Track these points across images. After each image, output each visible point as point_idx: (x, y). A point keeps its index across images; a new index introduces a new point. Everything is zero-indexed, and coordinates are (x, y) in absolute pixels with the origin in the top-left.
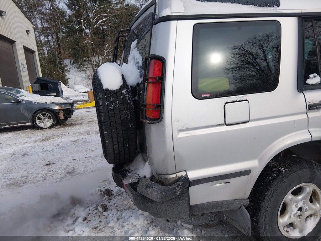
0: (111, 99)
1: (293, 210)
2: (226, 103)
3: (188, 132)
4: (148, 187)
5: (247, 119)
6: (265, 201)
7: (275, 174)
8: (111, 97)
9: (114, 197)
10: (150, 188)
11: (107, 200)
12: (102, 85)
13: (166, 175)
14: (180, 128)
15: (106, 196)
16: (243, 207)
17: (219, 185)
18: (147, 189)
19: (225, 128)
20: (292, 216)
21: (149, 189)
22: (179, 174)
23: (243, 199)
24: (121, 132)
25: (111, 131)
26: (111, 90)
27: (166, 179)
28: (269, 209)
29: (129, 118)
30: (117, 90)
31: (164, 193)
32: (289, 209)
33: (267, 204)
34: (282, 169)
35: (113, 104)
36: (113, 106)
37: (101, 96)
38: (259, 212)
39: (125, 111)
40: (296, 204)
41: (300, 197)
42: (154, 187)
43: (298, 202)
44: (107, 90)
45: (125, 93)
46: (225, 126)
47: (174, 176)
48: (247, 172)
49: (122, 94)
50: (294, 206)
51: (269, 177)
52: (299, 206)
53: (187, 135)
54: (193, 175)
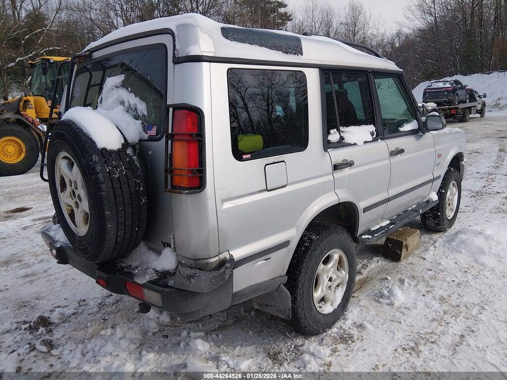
0: (113, 162)
1: (324, 282)
2: (266, 165)
3: (232, 202)
4: (189, 277)
5: (285, 183)
6: (301, 275)
7: (307, 243)
8: (113, 160)
9: (56, 326)
10: (193, 278)
11: (45, 332)
12: (94, 143)
13: (208, 259)
14: (224, 198)
15: (40, 327)
16: (282, 286)
17: (260, 262)
18: (190, 280)
19: (266, 195)
20: (324, 289)
21: (192, 280)
22: (222, 256)
23: (281, 276)
24: (131, 210)
25: (117, 209)
26: (110, 150)
27: (208, 264)
28: (306, 283)
29: (141, 189)
30: (119, 150)
31: (213, 280)
32: (320, 281)
33: (303, 278)
34: (313, 237)
35: (117, 171)
36: (117, 173)
37: (97, 159)
38: (297, 289)
39: (135, 180)
40: (327, 273)
41: (330, 265)
42: (200, 276)
43: (328, 271)
44: (104, 149)
45: (132, 154)
46: (267, 192)
47: (217, 258)
48: (286, 244)
49: (128, 155)
50: (325, 277)
51: (301, 248)
52: (330, 276)
53: (231, 205)
54: (238, 253)
